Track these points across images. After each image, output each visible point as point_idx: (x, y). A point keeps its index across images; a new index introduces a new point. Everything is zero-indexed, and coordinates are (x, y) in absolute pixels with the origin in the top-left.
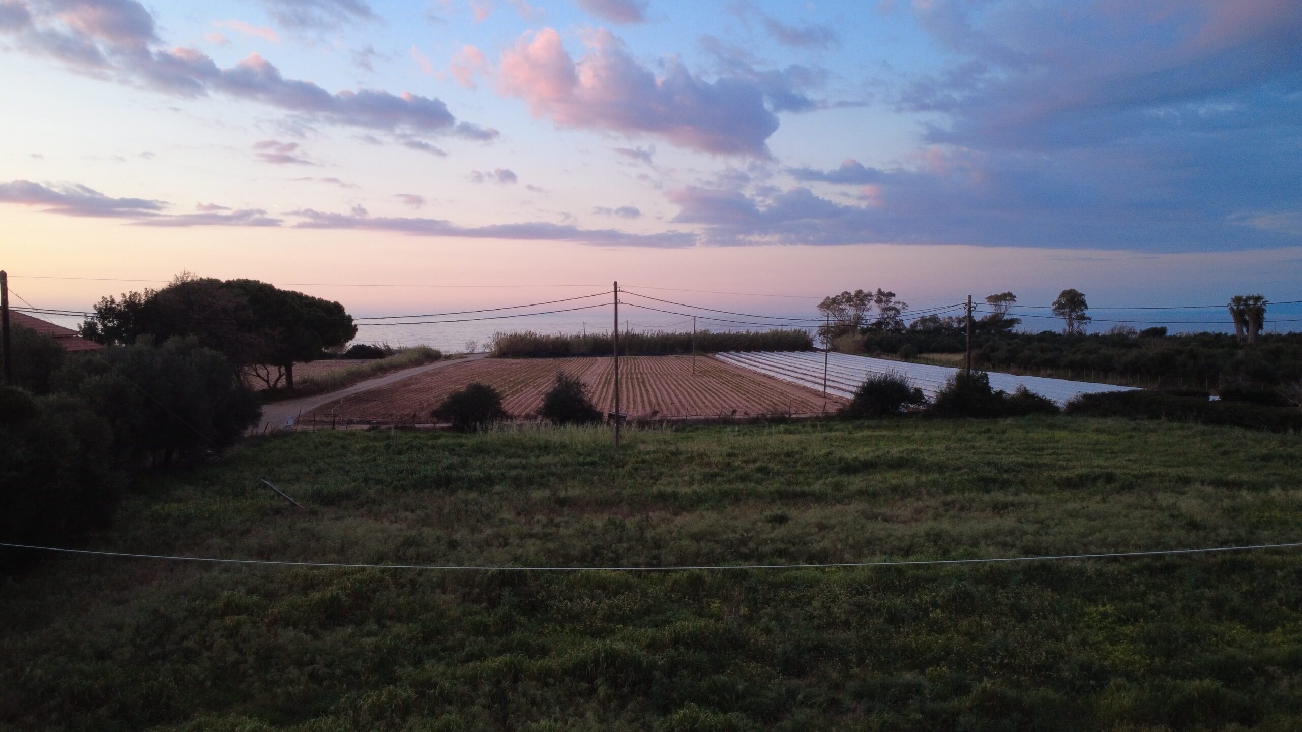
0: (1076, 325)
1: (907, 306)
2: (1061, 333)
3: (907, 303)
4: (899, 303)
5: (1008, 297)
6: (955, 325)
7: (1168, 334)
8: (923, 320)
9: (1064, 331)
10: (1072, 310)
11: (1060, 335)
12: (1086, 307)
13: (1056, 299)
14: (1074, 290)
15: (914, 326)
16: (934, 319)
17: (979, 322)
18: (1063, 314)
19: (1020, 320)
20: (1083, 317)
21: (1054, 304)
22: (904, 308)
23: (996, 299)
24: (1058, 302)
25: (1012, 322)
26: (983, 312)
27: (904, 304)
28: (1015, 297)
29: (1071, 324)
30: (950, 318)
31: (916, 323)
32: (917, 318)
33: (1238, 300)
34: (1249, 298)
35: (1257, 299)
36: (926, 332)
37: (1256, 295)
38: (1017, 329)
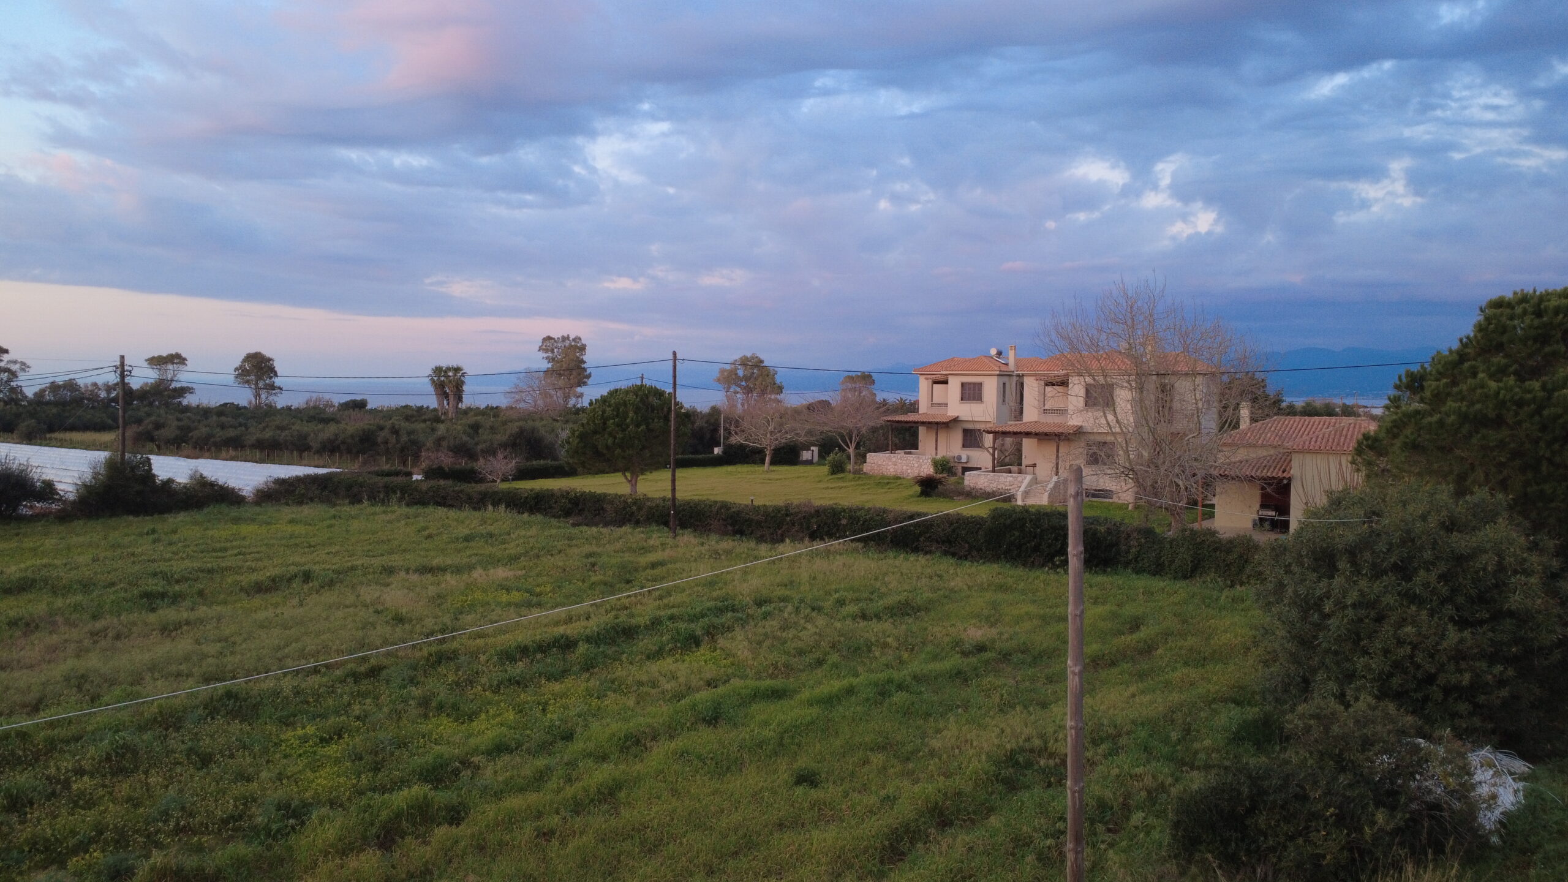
0: (263, 396)
1: (29, 367)
2: (246, 405)
3: (28, 363)
4: (15, 362)
5: (177, 359)
6: (103, 394)
7: (369, 407)
8: (54, 387)
9: (250, 403)
10: (259, 378)
11: (245, 408)
12: (276, 375)
13: (238, 364)
14: (260, 353)
15: (40, 394)
16: (71, 385)
17: (137, 390)
18: (247, 382)
19: (192, 389)
20: (272, 387)
21: (236, 369)
22: (23, 370)
23: (157, 361)
24: (241, 367)
25: (183, 391)
26: (142, 377)
27: (23, 364)
28: (185, 359)
29: (257, 395)
30: (95, 384)
31: (43, 391)
32: (44, 383)
33: (438, 370)
34: (449, 369)
35: (457, 370)
36: (62, 404)
37: (455, 366)
38: (189, 400)
